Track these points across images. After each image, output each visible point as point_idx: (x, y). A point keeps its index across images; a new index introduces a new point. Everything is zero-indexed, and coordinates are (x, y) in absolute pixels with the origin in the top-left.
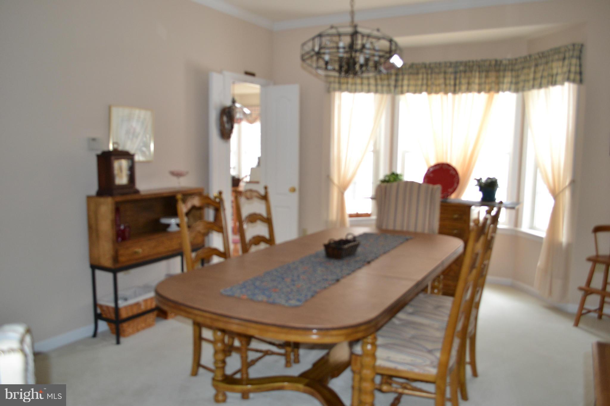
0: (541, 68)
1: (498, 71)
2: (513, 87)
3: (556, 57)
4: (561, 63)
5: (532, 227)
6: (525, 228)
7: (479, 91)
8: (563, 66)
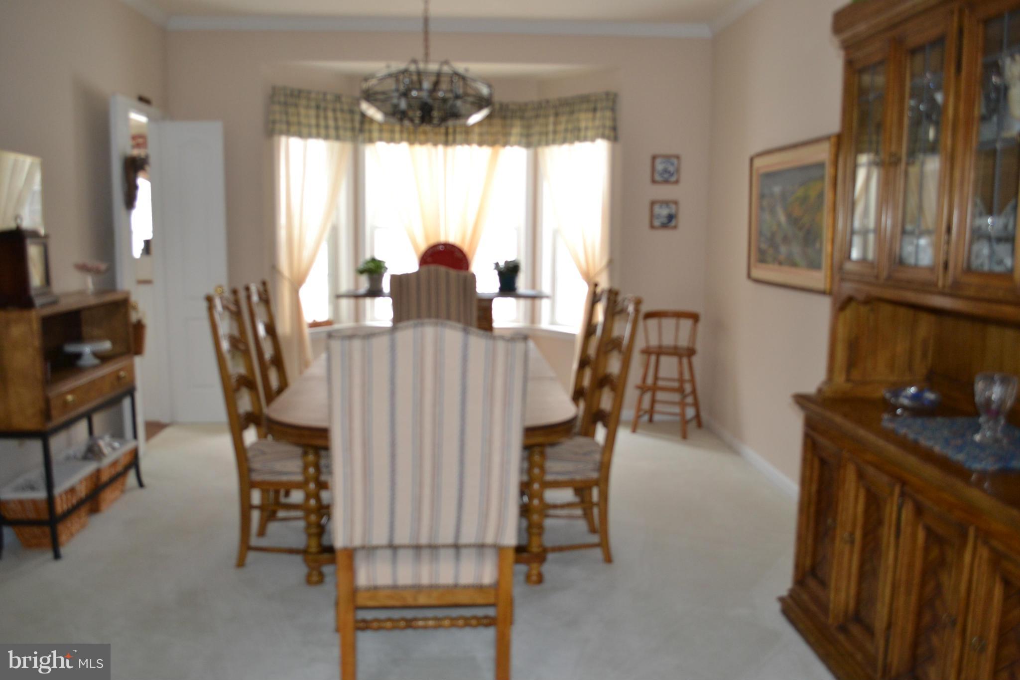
0: (563, 119)
1: (504, 118)
2: (524, 140)
3: (584, 106)
4: (590, 115)
5: (553, 323)
6: (545, 324)
7: (480, 144)
8: (594, 119)
